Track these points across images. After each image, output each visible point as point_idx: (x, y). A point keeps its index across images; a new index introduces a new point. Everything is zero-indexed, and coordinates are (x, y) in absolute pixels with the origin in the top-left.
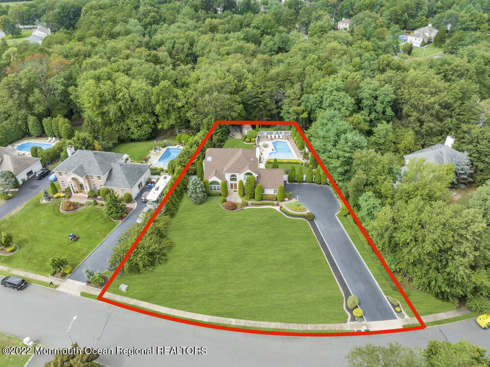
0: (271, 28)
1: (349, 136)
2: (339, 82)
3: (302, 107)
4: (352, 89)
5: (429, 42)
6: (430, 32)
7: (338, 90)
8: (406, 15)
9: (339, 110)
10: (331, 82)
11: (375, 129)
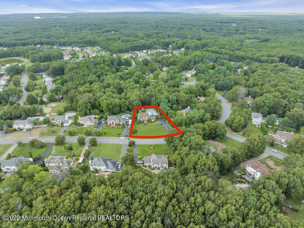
0: (141, 76)
1: (167, 108)
2: (164, 96)
3: (156, 103)
4: (167, 98)
5: (193, 75)
6: (193, 72)
7: (164, 98)
8: (186, 65)
9: (165, 103)
10: (162, 96)
11: (173, 106)
